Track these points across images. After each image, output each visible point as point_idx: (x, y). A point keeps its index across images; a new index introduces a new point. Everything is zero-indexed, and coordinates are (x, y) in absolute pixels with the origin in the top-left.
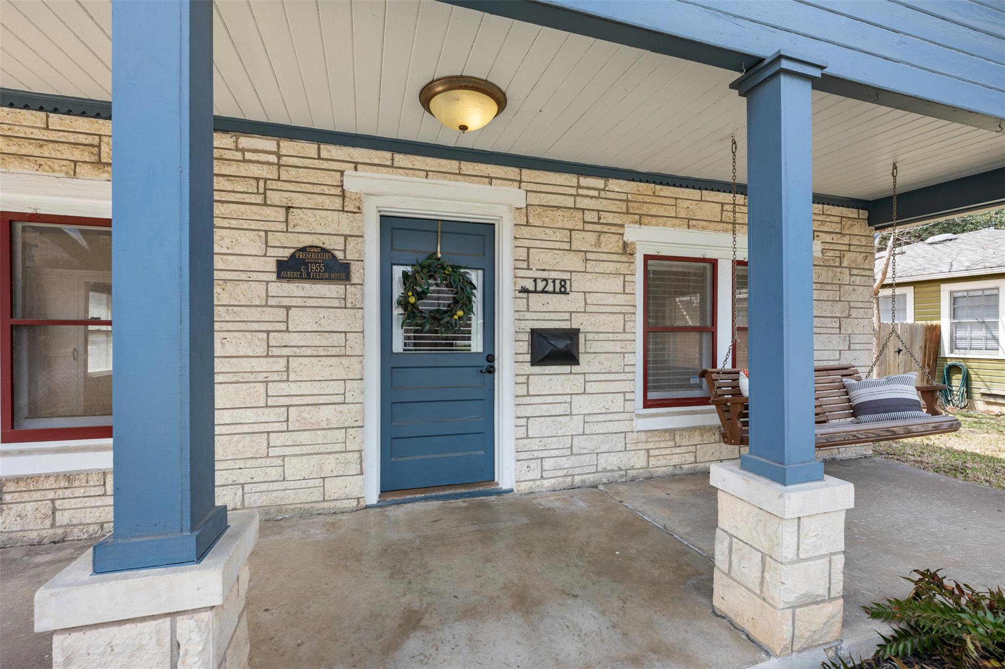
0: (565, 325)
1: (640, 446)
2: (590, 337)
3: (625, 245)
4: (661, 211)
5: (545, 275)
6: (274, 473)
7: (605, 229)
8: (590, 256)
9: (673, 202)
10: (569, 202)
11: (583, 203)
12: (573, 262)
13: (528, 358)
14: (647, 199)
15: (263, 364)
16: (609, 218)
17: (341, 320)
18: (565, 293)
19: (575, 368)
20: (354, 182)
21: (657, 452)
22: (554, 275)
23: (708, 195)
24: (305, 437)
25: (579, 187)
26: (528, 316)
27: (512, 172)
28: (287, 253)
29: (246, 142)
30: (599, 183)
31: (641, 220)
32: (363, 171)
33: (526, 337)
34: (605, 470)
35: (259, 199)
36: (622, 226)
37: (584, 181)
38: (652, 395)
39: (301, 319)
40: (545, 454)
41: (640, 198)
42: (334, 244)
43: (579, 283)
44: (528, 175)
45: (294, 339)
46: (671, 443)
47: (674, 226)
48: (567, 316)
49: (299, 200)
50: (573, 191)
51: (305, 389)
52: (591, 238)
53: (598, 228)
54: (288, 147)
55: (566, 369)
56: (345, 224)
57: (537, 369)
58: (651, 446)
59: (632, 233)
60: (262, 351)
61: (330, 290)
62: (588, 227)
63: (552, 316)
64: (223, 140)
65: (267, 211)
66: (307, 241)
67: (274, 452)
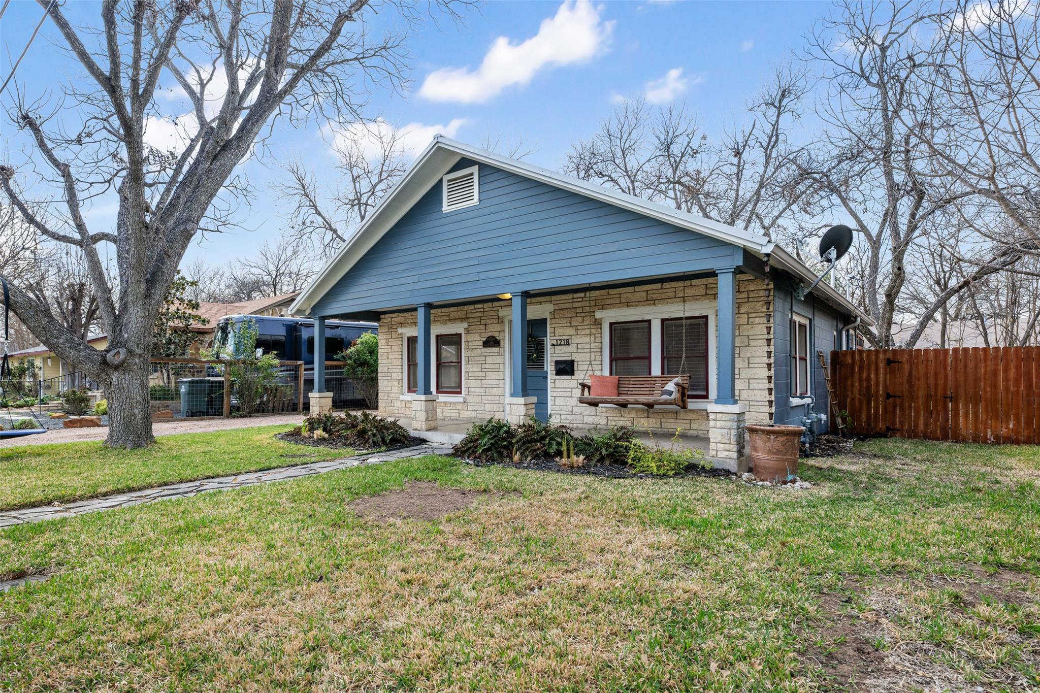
0: (569, 359)
1: (603, 414)
2: (579, 363)
3: (596, 319)
4: (612, 301)
5: (560, 338)
6: (483, 408)
7: (586, 314)
8: (579, 328)
9: (618, 296)
10: (570, 306)
11: (576, 305)
12: (571, 331)
13: (554, 372)
14: (604, 297)
15: (480, 374)
16: (588, 309)
17: (498, 360)
18: (569, 345)
19: (572, 377)
20: (501, 313)
21: (611, 418)
22: (564, 337)
23: (638, 288)
24: (489, 398)
25: (574, 298)
26: (554, 355)
27: (547, 298)
28: (485, 339)
29: (477, 306)
30: (582, 295)
31: (603, 308)
32: (504, 309)
33: (553, 364)
34: (586, 423)
35: (479, 323)
36: (594, 312)
37: (575, 296)
39: (489, 360)
40: (561, 413)
41: (601, 298)
42: (496, 334)
43: (575, 340)
44: (553, 298)
45: (487, 366)
46: (618, 415)
47: (619, 307)
48: (569, 355)
49: (488, 321)
50: (572, 301)
51: (490, 382)
52: (580, 319)
53: (583, 314)
54: (486, 305)
55: (570, 377)
56: (498, 327)
57: (558, 377)
58: (609, 415)
59: (599, 315)
60: (480, 370)
61: (495, 350)
62: (578, 315)
63: (564, 355)
64: (471, 307)
65: (481, 326)
66: (490, 334)
67: (483, 402)
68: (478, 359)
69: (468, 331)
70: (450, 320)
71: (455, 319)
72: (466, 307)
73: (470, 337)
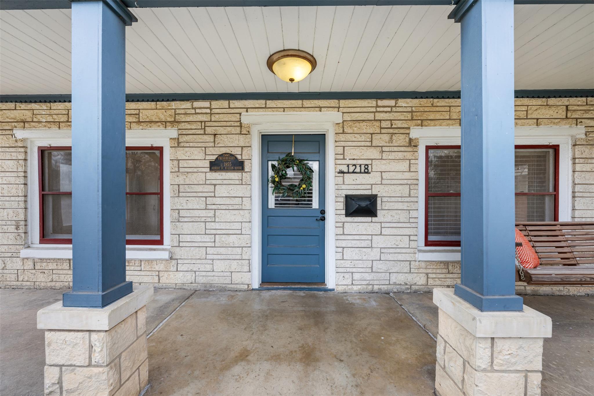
0: (368, 192)
1: (421, 270)
2: (384, 199)
3: (411, 140)
4: (438, 116)
5: (354, 162)
6: (209, 267)
7: (396, 131)
8: (384, 149)
9: (447, 109)
10: (371, 116)
11: (379, 116)
12: (374, 153)
13: (344, 212)
14: (426, 109)
15: (204, 213)
16: (399, 124)
17: (240, 191)
18: (368, 173)
19: (374, 219)
20: (246, 118)
21: (434, 276)
22: (360, 162)
24: (222, 250)
25: (377, 106)
26: (344, 187)
27: (333, 102)
28: (214, 158)
29: (197, 104)
30: (392, 102)
31: (422, 123)
32: (251, 112)
33: (342, 200)
34: (395, 284)
35: (202, 132)
36: (409, 128)
37: (381, 103)
38: (431, 238)
39: (221, 191)
40: (354, 270)
41: (421, 109)
42: (236, 151)
43: (377, 166)
44: (343, 103)
45: (218, 201)
46: (445, 271)
47: (448, 125)
48: (369, 187)
49: (221, 130)
50: (374, 110)
51: (223, 226)
52: (386, 137)
53: (391, 131)
54: (215, 104)
55: (369, 219)
56: (241, 141)
57: (349, 219)
58: (430, 271)
59: (415, 133)
60: (203, 206)
61: (234, 175)
62: (383, 131)
63: (359, 187)
64: (187, 105)
65: (206, 137)
66: (224, 151)
67: (209, 257)
68: (200, 188)
69: (177, 143)
70: (139, 122)
71: (151, 122)
72: (174, 105)
73: (181, 154)
